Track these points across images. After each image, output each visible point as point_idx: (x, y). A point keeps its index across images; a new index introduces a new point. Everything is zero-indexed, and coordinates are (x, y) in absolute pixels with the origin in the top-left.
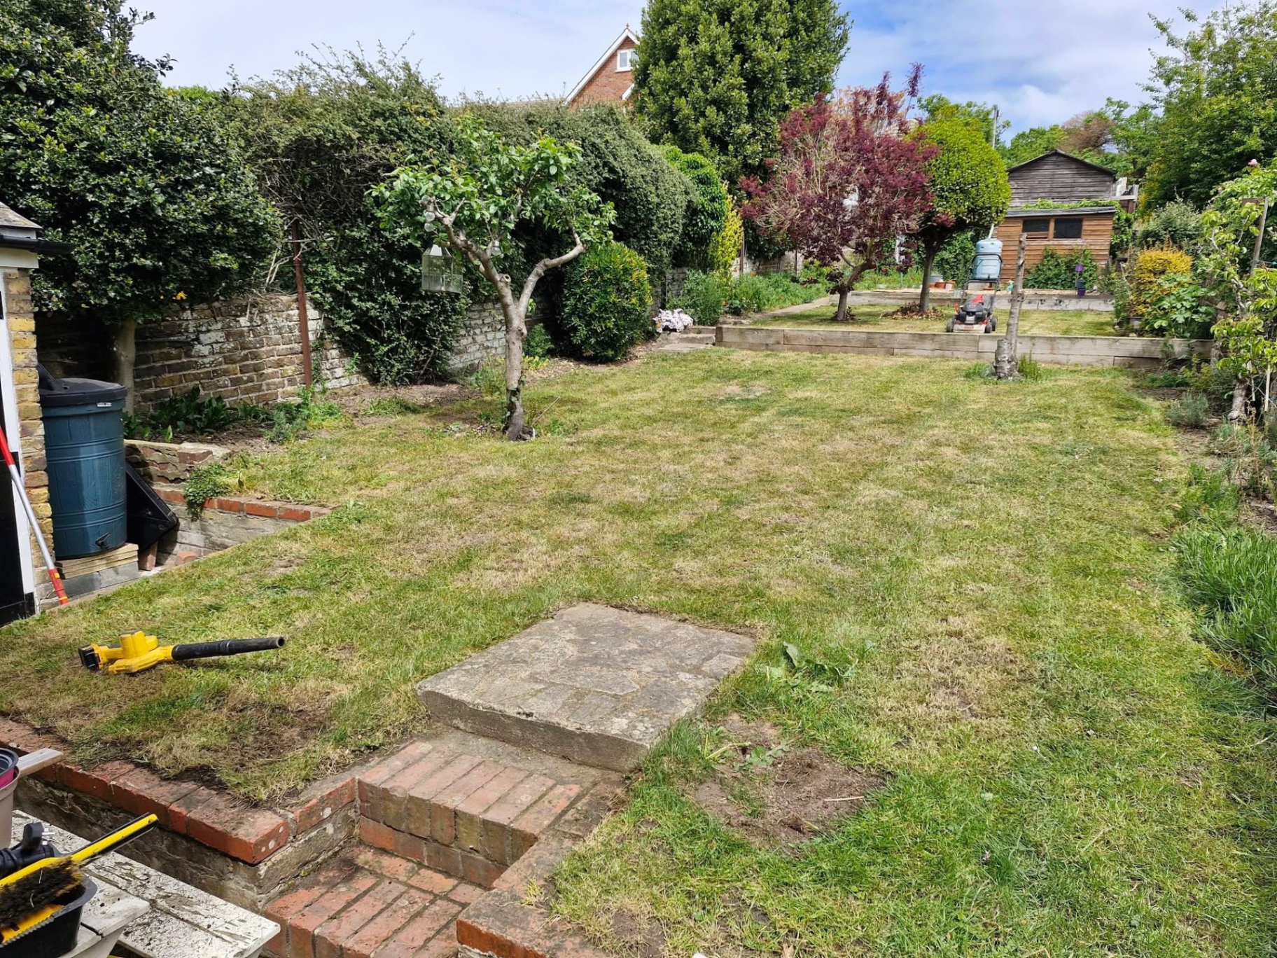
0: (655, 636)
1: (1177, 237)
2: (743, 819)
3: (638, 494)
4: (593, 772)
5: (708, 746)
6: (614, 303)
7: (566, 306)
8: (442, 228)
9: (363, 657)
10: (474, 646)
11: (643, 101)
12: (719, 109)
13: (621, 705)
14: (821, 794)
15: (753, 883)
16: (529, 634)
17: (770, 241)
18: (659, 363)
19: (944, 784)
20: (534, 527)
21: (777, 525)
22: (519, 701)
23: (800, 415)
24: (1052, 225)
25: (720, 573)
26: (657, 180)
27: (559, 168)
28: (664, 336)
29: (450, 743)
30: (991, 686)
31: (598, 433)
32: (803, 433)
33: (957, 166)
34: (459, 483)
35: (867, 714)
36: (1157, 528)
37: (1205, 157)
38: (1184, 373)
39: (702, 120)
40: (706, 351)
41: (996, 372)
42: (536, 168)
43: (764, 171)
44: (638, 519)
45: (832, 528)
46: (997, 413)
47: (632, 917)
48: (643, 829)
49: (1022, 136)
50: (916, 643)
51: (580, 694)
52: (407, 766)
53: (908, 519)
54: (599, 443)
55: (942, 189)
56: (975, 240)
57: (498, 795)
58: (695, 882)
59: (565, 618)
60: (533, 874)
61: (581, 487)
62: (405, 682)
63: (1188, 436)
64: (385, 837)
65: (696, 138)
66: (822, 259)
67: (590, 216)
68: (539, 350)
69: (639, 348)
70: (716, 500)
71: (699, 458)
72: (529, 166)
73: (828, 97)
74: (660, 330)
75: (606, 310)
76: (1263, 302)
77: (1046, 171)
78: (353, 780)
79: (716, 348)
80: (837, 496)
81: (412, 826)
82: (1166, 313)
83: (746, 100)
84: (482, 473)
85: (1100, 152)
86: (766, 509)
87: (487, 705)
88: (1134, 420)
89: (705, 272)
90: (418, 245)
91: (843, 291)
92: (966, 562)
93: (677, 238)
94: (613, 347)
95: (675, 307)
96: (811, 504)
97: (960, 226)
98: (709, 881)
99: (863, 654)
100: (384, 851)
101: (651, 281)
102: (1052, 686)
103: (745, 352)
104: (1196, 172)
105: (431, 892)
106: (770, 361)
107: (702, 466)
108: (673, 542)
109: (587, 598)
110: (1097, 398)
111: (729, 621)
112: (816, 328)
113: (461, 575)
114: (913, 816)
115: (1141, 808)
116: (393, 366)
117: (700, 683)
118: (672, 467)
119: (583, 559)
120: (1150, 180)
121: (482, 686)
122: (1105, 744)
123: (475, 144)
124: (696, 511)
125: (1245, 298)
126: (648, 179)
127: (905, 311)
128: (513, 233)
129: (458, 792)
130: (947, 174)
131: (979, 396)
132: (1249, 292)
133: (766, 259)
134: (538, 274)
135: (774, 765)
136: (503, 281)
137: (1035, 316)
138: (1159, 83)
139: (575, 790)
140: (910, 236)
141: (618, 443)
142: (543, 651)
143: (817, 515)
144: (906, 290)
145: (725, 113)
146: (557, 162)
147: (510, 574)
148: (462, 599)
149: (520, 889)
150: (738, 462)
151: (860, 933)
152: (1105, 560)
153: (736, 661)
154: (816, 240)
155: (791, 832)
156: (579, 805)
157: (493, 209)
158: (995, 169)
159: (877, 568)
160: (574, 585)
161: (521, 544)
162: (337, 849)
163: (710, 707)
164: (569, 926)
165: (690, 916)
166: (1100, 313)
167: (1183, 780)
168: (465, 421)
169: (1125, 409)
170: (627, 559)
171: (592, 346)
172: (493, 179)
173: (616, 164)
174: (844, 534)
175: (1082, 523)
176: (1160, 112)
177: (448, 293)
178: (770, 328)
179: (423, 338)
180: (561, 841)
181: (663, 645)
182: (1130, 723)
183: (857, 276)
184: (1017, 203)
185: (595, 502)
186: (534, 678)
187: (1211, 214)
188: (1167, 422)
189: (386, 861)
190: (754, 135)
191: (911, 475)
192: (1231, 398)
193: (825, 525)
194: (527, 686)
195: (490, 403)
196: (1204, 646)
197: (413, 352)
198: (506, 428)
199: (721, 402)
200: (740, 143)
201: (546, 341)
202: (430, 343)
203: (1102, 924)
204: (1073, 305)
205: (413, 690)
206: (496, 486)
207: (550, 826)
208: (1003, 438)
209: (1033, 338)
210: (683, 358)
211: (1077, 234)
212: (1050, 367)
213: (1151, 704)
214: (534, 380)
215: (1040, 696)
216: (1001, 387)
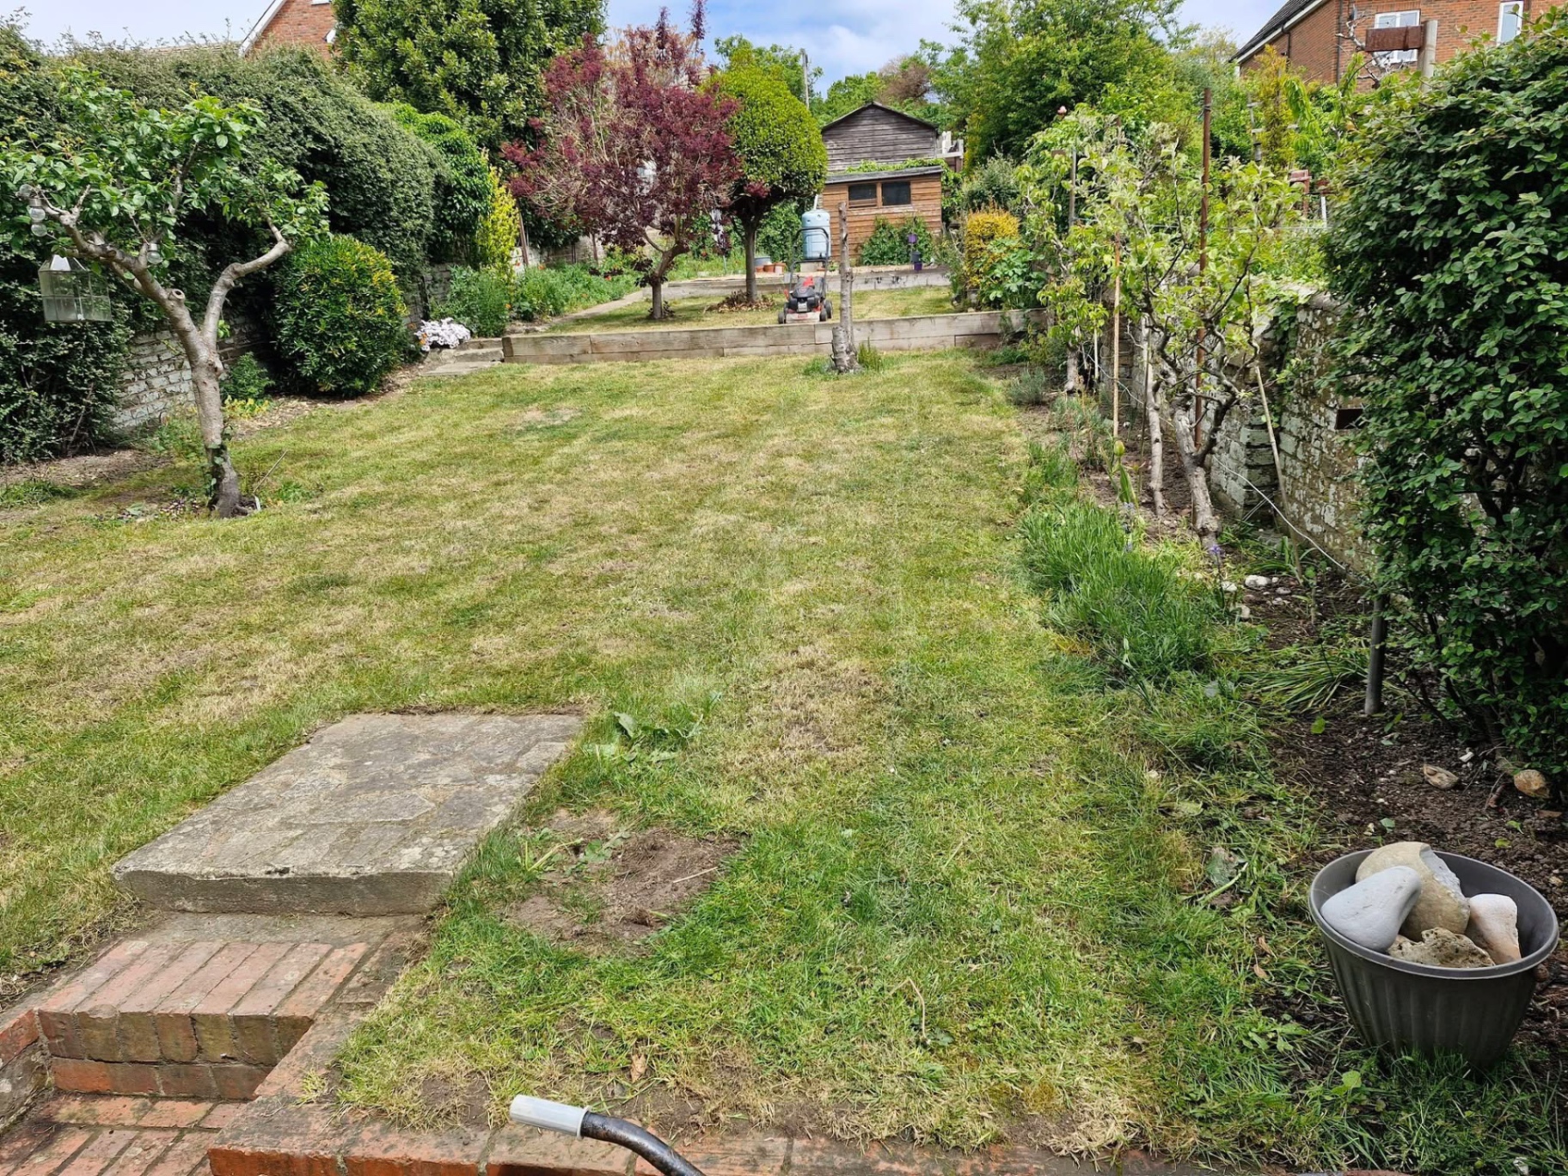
0: (453, 738)
1: (1001, 197)
2: (577, 928)
3: (415, 564)
4: (383, 922)
5: (529, 856)
6: (352, 317)
7: (282, 326)
8: (61, 230)
9: (26, 846)
10: (195, 799)
11: (354, 45)
12: (460, 55)
13: (410, 831)
14: (668, 876)
15: (594, 998)
16: (276, 769)
17: (557, 224)
18: (430, 391)
19: (801, 831)
20: (269, 628)
21: (600, 576)
22: (267, 858)
23: (620, 438)
24: (879, 190)
25: (533, 646)
26: (386, 150)
27: (232, 138)
28: (433, 354)
29: (175, 933)
30: (846, 714)
31: (352, 491)
32: (625, 460)
33: (763, 123)
34: (149, 585)
35: (713, 774)
36: (1004, 516)
37: (1020, 105)
38: (1023, 347)
39: (439, 68)
40: (493, 370)
41: (836, 366)
42: (196, 138)
43: (531, 135)
44: (418, 597)
45: (665, 571)
46: (840, 412)
47: (446, 1080)
48: (452, 973)
49: (838, 86)
50: (765, 684)
51: (353, 831)
52: (113, 975)
53: (750, 545)
54: (356, 505)
55: (750, 152)
56: (800, 211)
57: (251, 981)
58: (522, 1017)
59: (326, 739)
60: (309, 1066)
61: (334, 565)
62: (94, 868)
63: (1031, 414)
64: (96, 1075)
65: (436, 92)
66: (624, 244)
67: (291, 201)
68: (252, 389)
69: (400, 374)
70: (522, 557)
71: (496, 507)
72: (184, 137)
73: (600, 39)
74: (427, 348)
75: (342, 327)
76: (1083, 262)
77: (865, 126)
78: (30, 1013)
79: (506, 365)
80: (670, 531)
81: (132, 1051)
82: (1000, 282)
83: (494, 43)
84: (183, 569)
85: (922, 103)
86: (588, 558)
87: (222, 872)
88: (978, 403)
89: (476, 268)
90: (31, 256)
91: (655, 281)
92: (814, 583)
93: (428, 225)
94: (362, 376)
95: (443, 316)
96: (640, 544)
97: (777, 195)
98: (539, 1010)
99: (707, 707)
100: (97, 1094)
101: (401, 284)
102: (906, 701)
103: (545, 367)
104: (1015, 122)
105: (174, 1128)
106: (577, 375)
107: (501, 516)
108: (471, 617)
109: (355, 708)
110: (940, 384)
111: (548, 701)
112: (629, 330)
113: (166, 710)
114: (771, 874)
115: (999, 809)
116: (22, 435)
117: (515, 784)
118: (459, 524)
119: (346, 659)
120: (971, 133)
121: (212, 849)
122: (959, 751)
123: (93, 107)
124: (496, 574)
125: (1066, 259)
126: (373, 148)
127: (731, 302)
128: (176, 230)
129: (193, 991)
130: (753, 134)
131: (819, 395)
132: (1070, 253)
133: (556, 247)
134: (226, 286)
135: (614, 857)
136: (175, 301)
137: (874, 297)
138: (965, 22)
139: (361, 948)
140: (723, 210)
141: (382, 502)
142: (298, 788)
143: (647, 556)
144: (732, 276)
145: (469, 59)
146: (226, 130)
147: (239, 696)
148: (173, 743)
149: (293, 1088)
150: (547, 506)
151: (718, 1018)
152: (954, 558)
153: (560, 747)
154: (612, 220)
155: (636, 928)
156: (366, 968)
157: (138, 199)
158: (806, 126)
159: (719, 606)
160: (335, 694)
161: (252, 653)
162: (22, 1110)
163: (530, 809)
164: (365, 1113)
165: (518, 1058)
166: (938, 289)
167: (1036, 772)
168: (150, 499)
169: (968, 392)
170: (407, 648)
171: (330, 377)
172: (131, 157)
173: (323, 130)
174: (679, 574)
175: (932, 522)
176: (971, 55)
177: (95, 323)
178: (572, 334)
179: (64, 389)
180: (345, 1016)
181: (465, 748)
182: (985, 724)
183: (669, 262)
184: (839, 166)
185: (357, 583)
186: (286, 824)
187: (1026, 169)
188: (1008, 401)
189: (101, 1106)
190: (512, 87)
191: (752, 496)
192: (1065, 368)
193: (658, 566)
194: (277, 836)
195: (186, 470)
196: (1050, 631)
197: (52, 411)
198: (214, 501)
199: (520, 433)
200: (496, 100)
201: (261, 375)
202: (77, 396)
203: (965, 938)
204: (911, 282)
205: (108, 875)
206: (206, 582)
207: (328, 1001)
208: (847, 440)
209: (870, 323)
210: (463, 382)
211: (906, 200)
212: (891, 354)
213: (1003, 700)
214: (250, 432)
215: (896, 714)
216: (843, 382)
